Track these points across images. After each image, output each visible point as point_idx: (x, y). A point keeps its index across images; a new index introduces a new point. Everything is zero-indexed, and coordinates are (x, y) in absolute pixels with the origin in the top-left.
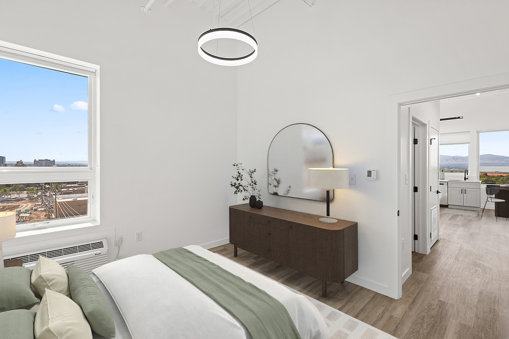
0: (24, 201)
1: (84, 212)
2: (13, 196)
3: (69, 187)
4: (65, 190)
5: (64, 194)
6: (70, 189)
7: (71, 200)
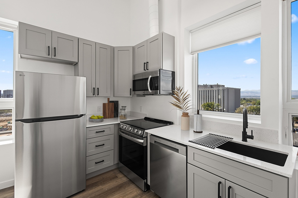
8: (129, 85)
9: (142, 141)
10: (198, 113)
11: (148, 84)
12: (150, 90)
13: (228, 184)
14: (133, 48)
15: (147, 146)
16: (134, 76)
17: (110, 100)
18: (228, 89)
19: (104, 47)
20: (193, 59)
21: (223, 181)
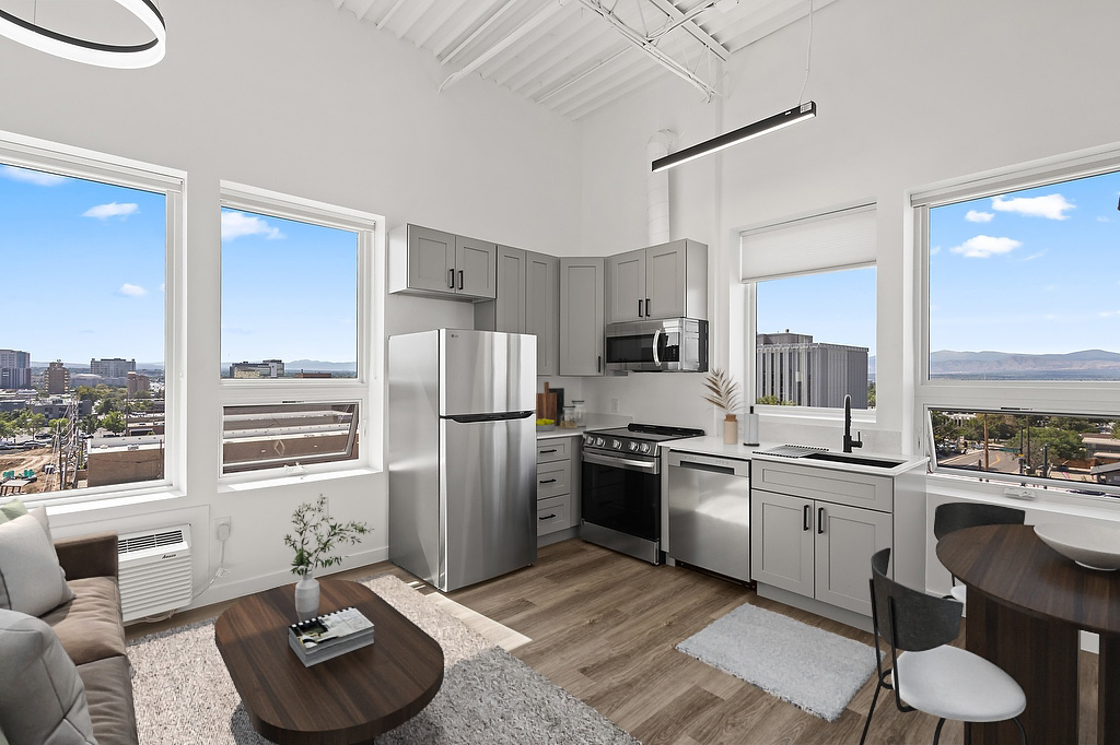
0: (38, 451)
1: (158, 474)
2: (19, 439)
3: (148, 420)
4: (137, 425)
5: (134, 434)
6: (147, 424)
7: (125, 449)
8: (596, 348)
9: (648, 464)
10: (752, 411)
11: (655, 347)
12: (656, 359)
13: (819, 505)
14: (607, 261)
15: (659, 475)
16: (607, 328)
17: (551, 387)
18: (825, 348)
19: (539, 259)
20: (746, 292)
21: (810, 503)
